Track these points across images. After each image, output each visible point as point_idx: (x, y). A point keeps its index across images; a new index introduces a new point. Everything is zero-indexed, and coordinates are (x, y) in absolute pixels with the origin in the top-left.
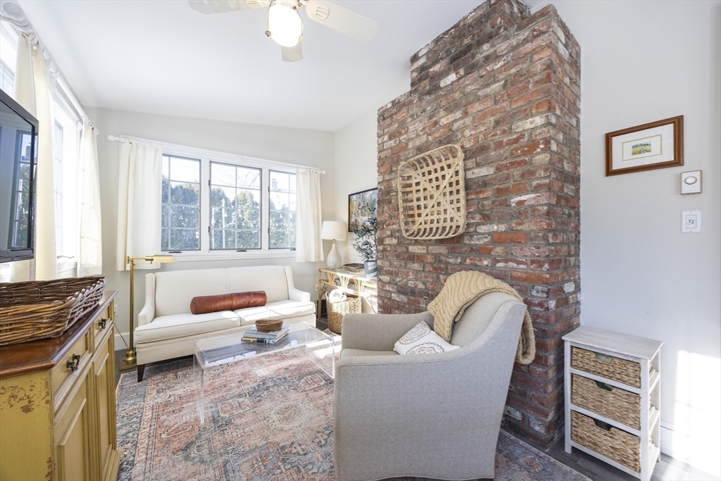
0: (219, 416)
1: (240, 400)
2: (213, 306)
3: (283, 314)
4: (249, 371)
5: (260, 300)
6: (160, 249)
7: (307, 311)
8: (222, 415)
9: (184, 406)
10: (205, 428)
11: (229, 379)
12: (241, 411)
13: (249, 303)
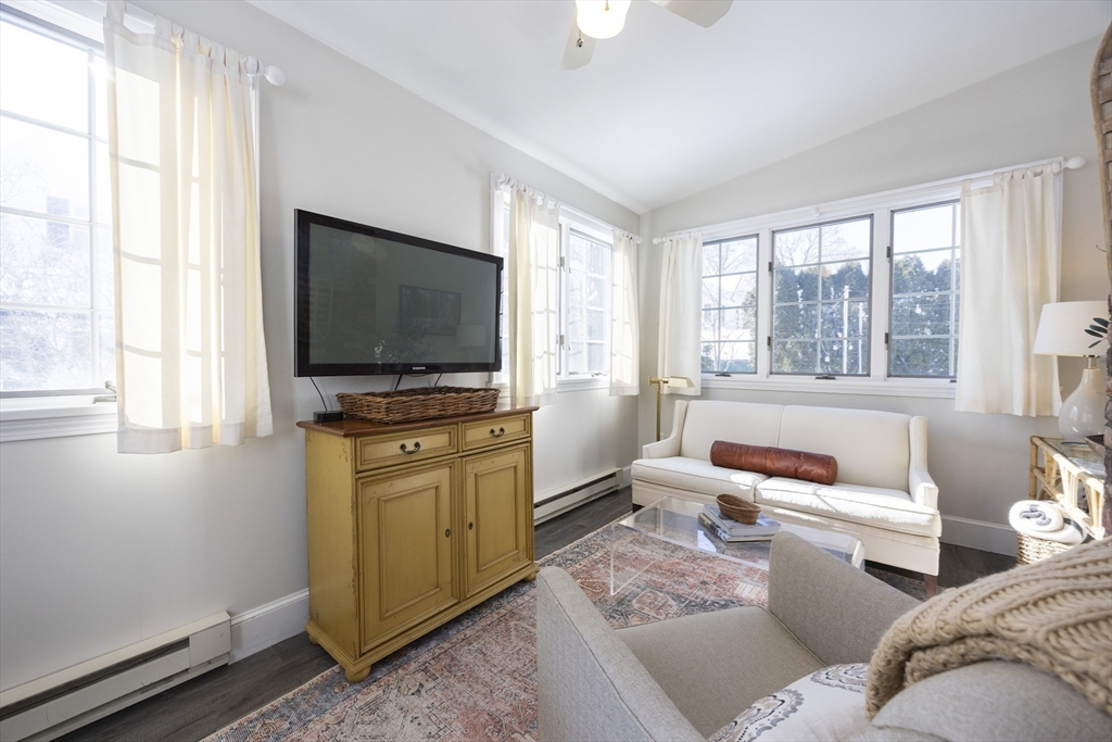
0: (630, 601)
1: (672, 602)
2: (735, 460)
3: (839, 509)
4: (733, 579)
5: (817, 470)
6: (700, 370)
7: (898, 524)
8: (634, 602)
9: (627, 568)
10: (606, 601)
11: (699, 571)
12: (653, 614)
13: (796, 470)
